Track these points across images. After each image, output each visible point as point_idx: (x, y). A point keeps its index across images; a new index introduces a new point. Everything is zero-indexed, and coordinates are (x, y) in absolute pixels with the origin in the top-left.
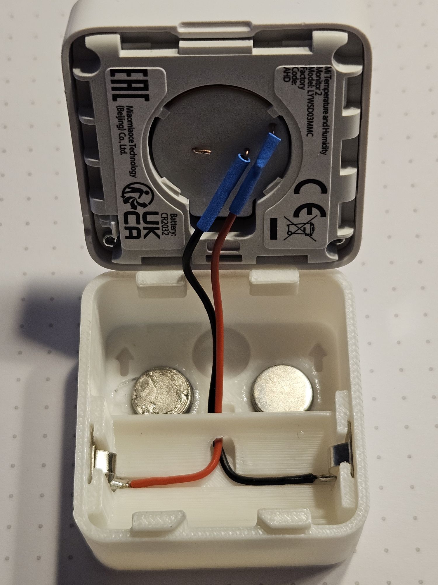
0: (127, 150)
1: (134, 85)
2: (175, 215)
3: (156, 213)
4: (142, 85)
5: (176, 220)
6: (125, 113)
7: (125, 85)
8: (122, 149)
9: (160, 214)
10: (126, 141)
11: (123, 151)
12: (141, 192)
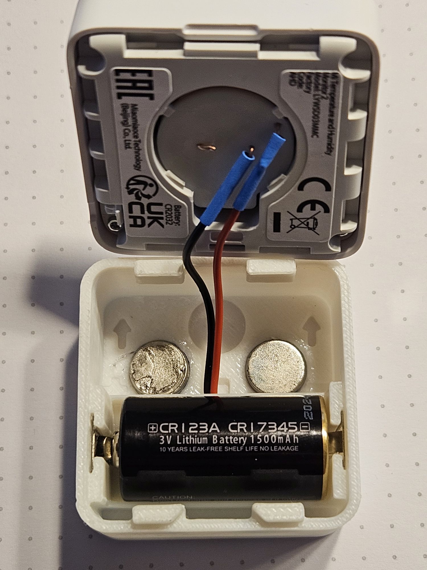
0: (132, 145)
1: (139, 85)
2: (179, 207)
3: (161, 204)
4: (146, 85)
5: (180, 211)
6: (129, 111)
7: (130, 84)
8: (127, 144)
9: (164, 205)
10: (130, 137)
11: (127, 146)
12: (145, 184)
